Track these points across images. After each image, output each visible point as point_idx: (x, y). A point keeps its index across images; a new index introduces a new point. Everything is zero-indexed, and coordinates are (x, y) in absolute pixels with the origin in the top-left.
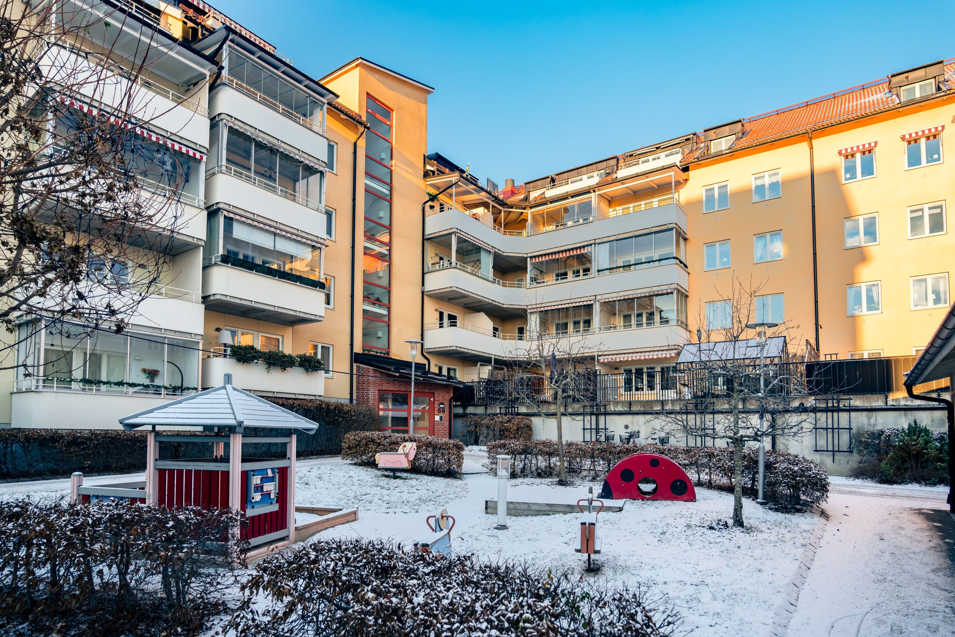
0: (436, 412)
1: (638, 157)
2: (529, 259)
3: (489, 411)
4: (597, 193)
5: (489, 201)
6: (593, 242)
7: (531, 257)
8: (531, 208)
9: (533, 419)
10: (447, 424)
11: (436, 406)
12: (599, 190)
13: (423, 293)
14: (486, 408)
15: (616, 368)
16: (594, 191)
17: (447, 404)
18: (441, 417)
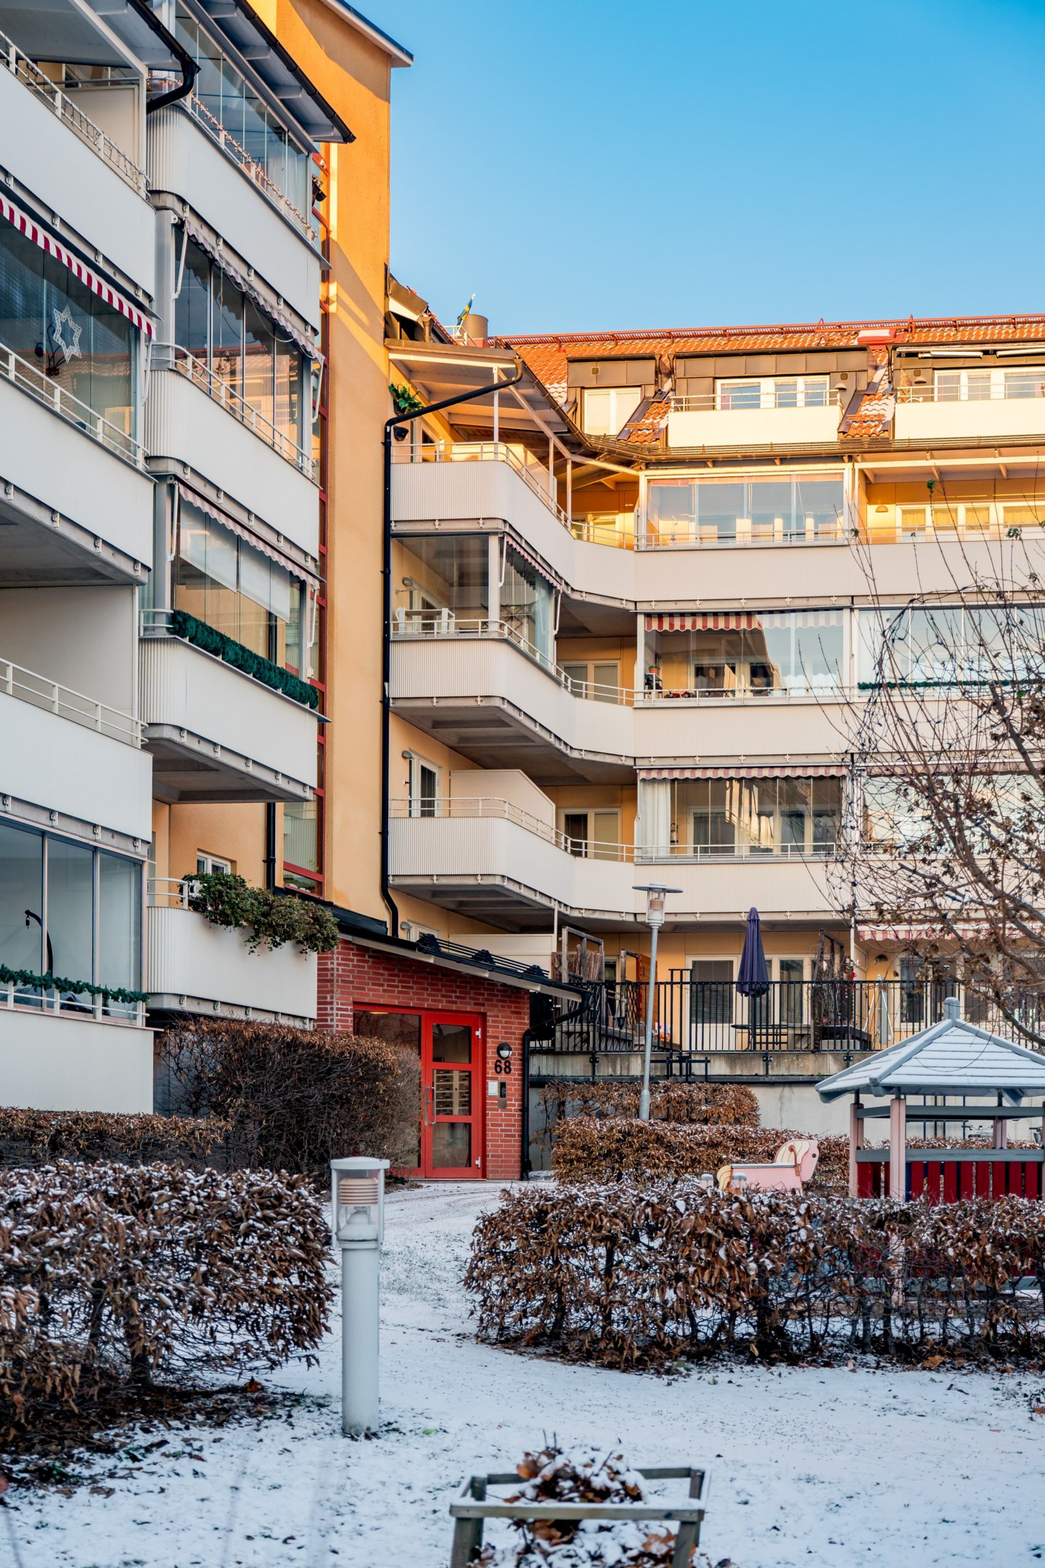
0: (491, 1072)
1: (930, 363)
2: (641, 620)
3: (605, 1070)
4: (858, 466)
5: (549, 433)
6: (847, 602)
7: (649, 615)
8: (648, 465)
9: (756, 1092)
10: (514, 1104)
11: (491, 1053)
12: (864, 460)
13: (385, 701)
14: (594, 1061)
15: (882, 957)
16: (851, 459)
17: (516, 1044)
18: (503, 1085)
